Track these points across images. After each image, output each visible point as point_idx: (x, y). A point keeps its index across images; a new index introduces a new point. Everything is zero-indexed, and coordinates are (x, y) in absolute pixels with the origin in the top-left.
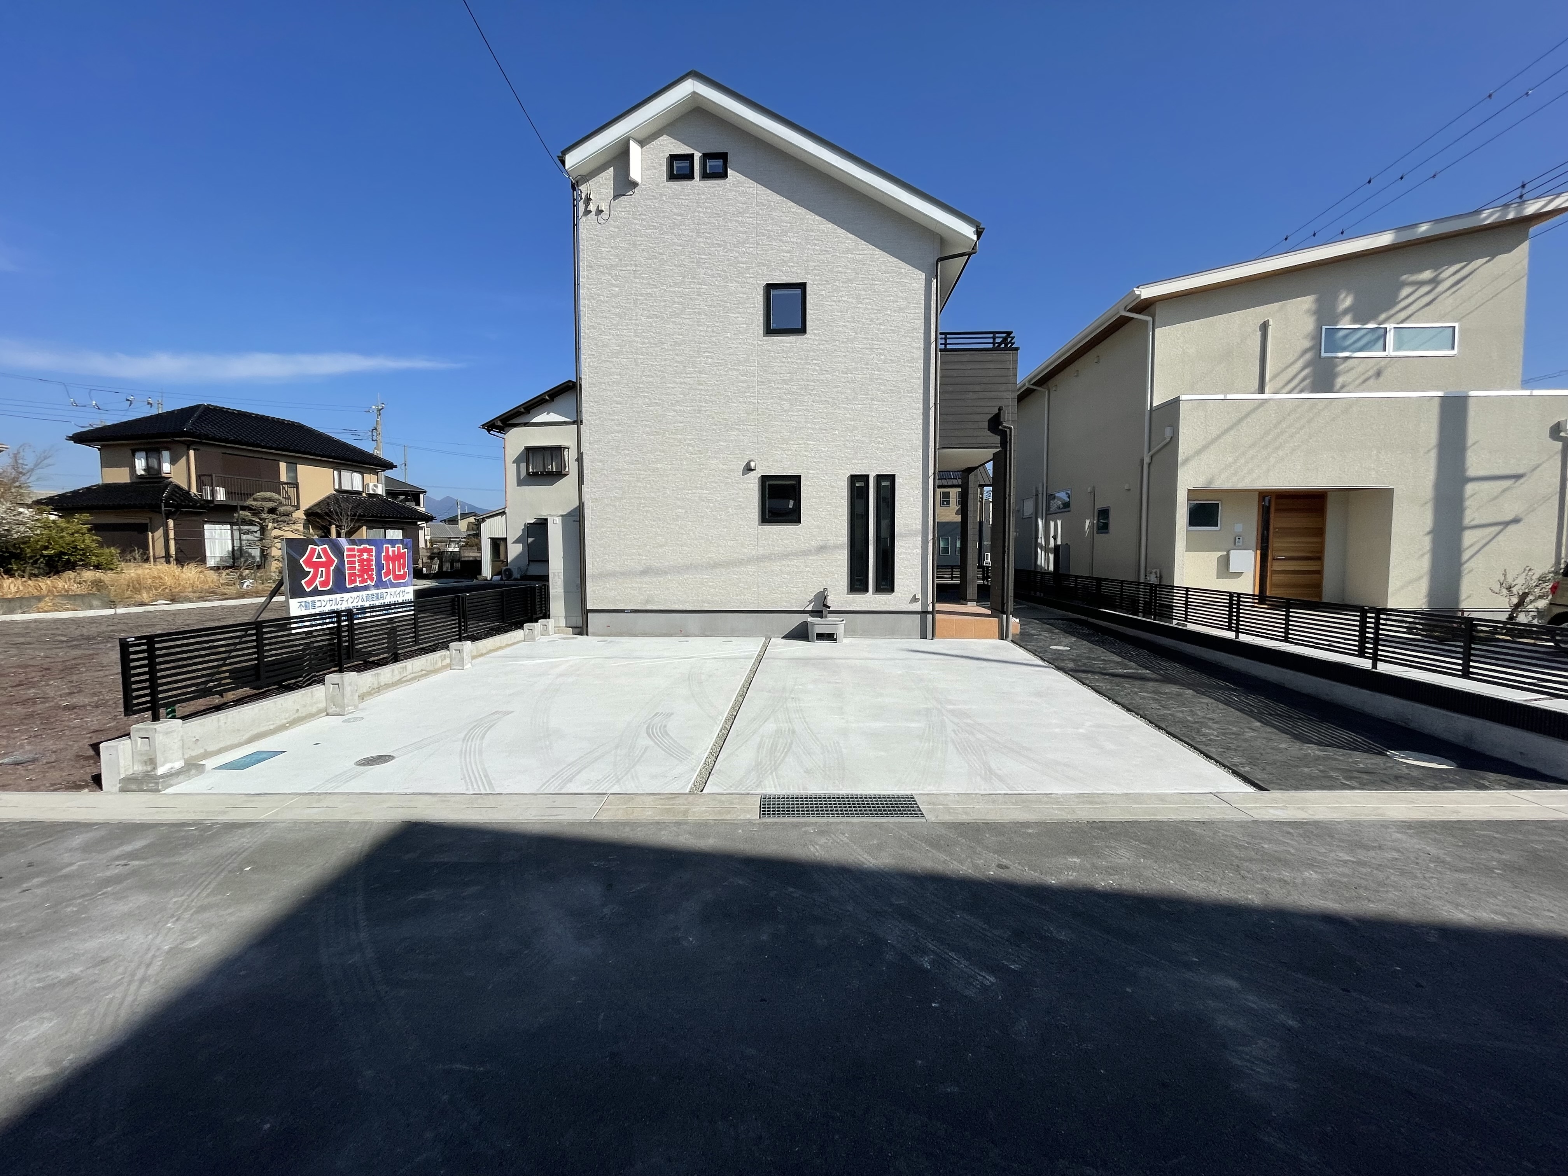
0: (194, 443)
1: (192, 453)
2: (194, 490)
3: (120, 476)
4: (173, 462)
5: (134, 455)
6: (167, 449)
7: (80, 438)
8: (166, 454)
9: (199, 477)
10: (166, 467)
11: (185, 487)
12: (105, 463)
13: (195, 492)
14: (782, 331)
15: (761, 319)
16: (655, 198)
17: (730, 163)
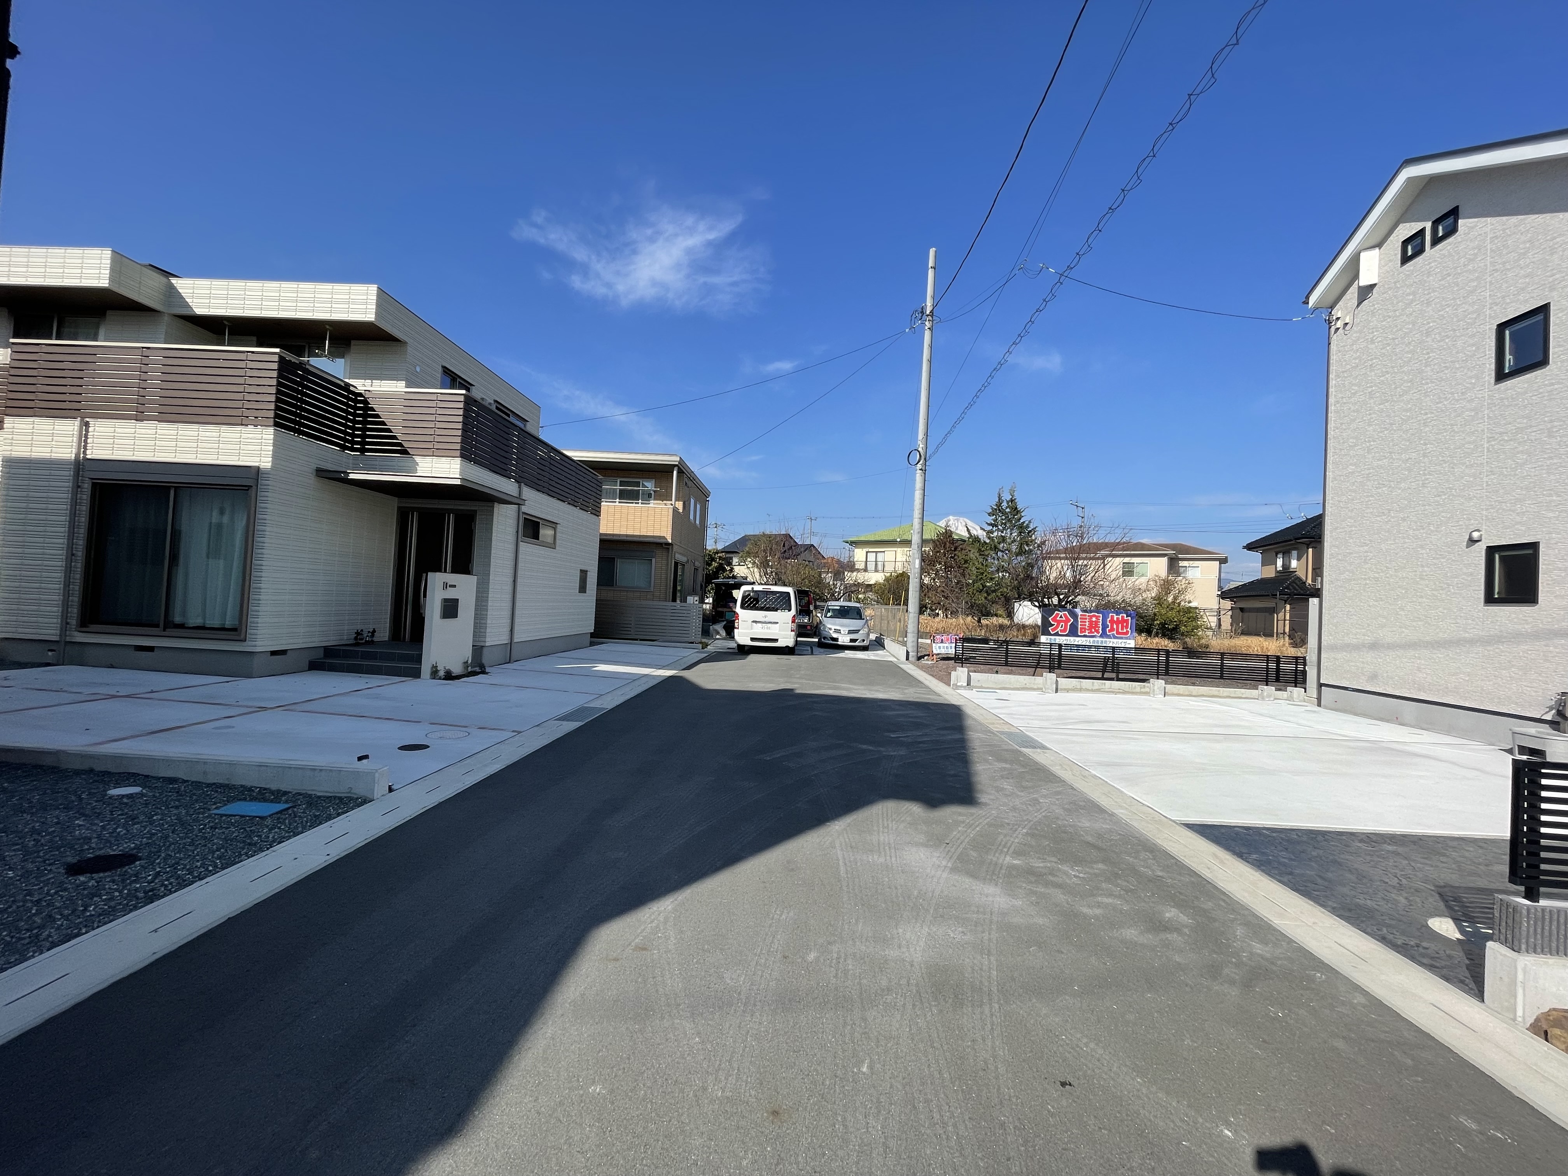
0: (1311, 542)
1: (1310, 550)
2: (1309, 581)
3: (1269, 573)
4: (1299, 559)
5: (1277, 554)
6: (1295, 549)
7: (1251, 547)
8: (1294, 553)
9: (1313, 569)
10: (1294, 564)
11: (1304, 579)
12: (1264, 564)
13: (1310, 583)
14: (1518, 371)
15: (1493, 366)
16: (1390, 289)
17: (1460, 215)
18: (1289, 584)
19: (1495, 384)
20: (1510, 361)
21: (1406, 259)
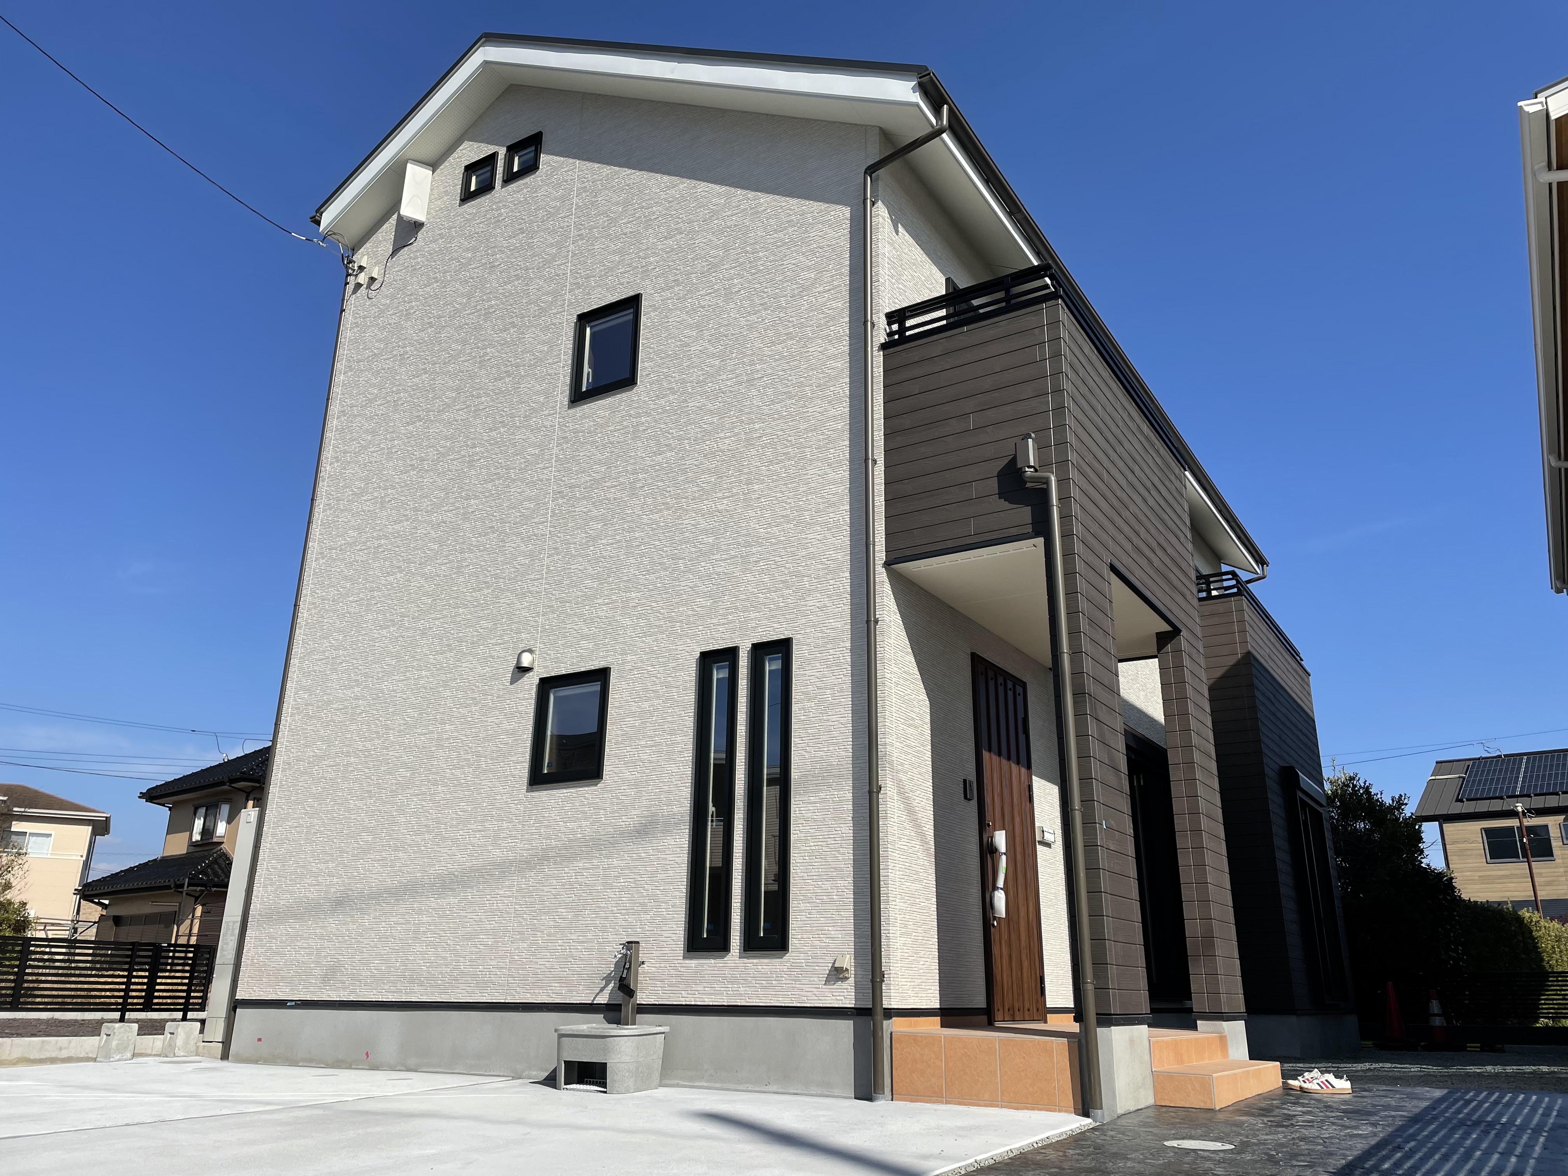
0: (251, 791)
1: (249, 805)
3: (178, 846)
4: (230, 820)
5: (196, 810)
6: (227, 802)
7: (153, 796)
8: (225, 809)
10: (221, 828)
12: (172, 829)
14: (598, 391)
15: (568, 380)
16: (441, 236)
17: (544, 146)
18: (208, 866)
19: (569, 408)
20: (588, 374)
21: (467, 196)
